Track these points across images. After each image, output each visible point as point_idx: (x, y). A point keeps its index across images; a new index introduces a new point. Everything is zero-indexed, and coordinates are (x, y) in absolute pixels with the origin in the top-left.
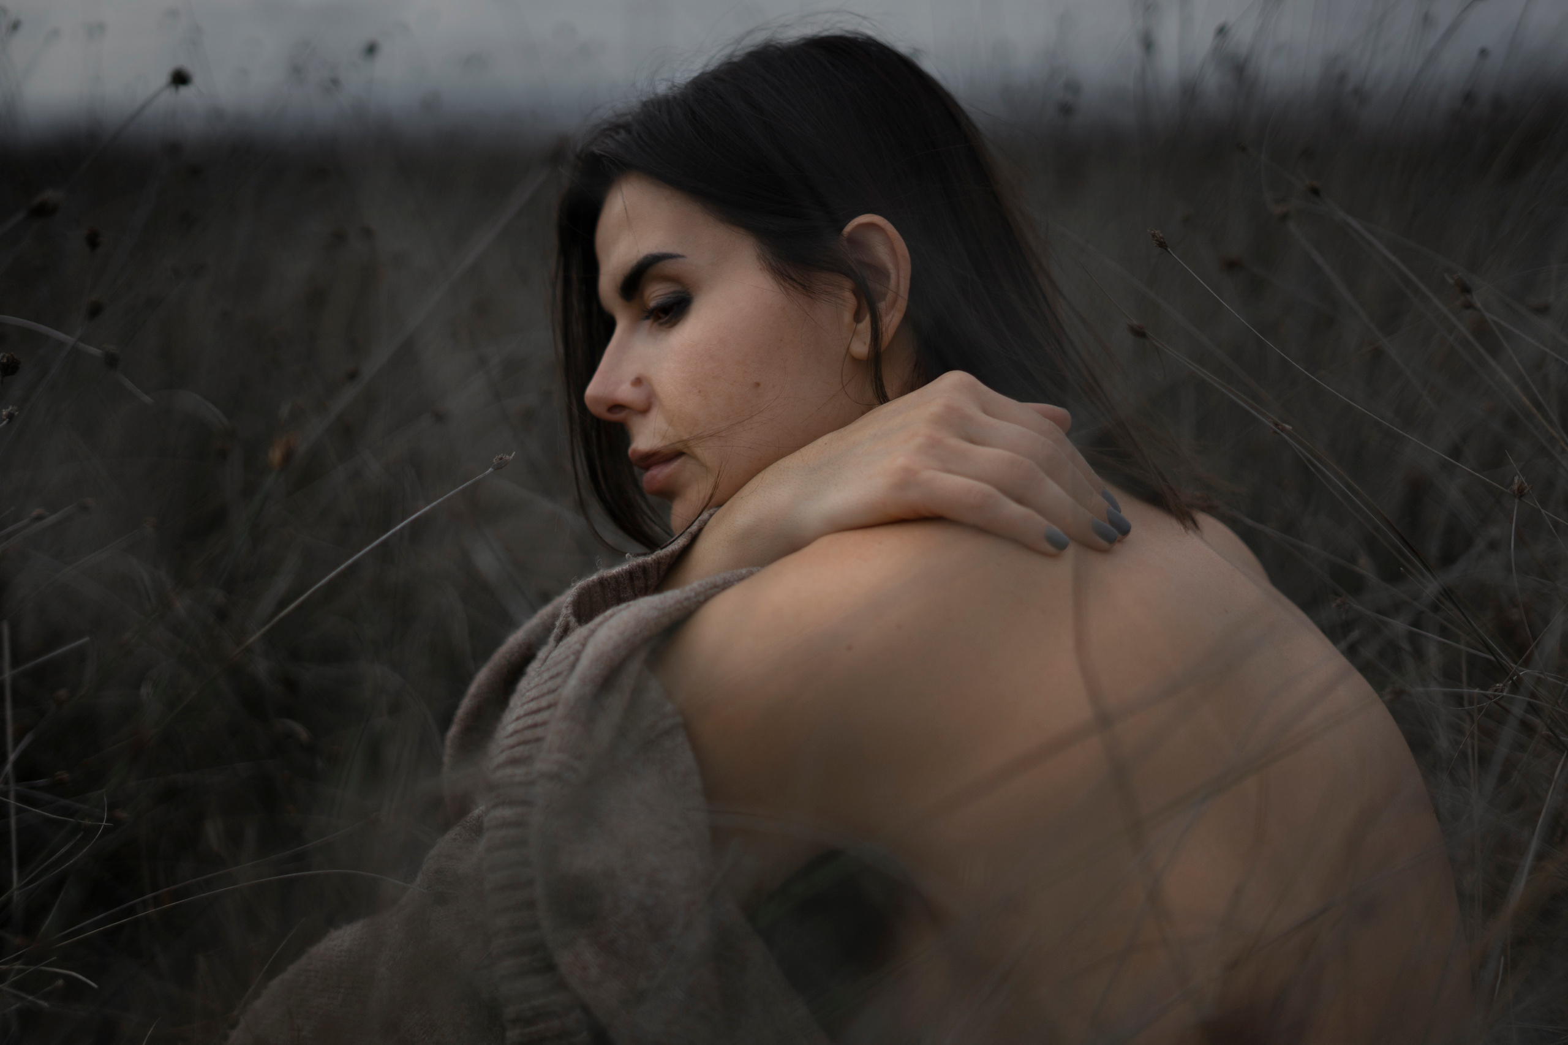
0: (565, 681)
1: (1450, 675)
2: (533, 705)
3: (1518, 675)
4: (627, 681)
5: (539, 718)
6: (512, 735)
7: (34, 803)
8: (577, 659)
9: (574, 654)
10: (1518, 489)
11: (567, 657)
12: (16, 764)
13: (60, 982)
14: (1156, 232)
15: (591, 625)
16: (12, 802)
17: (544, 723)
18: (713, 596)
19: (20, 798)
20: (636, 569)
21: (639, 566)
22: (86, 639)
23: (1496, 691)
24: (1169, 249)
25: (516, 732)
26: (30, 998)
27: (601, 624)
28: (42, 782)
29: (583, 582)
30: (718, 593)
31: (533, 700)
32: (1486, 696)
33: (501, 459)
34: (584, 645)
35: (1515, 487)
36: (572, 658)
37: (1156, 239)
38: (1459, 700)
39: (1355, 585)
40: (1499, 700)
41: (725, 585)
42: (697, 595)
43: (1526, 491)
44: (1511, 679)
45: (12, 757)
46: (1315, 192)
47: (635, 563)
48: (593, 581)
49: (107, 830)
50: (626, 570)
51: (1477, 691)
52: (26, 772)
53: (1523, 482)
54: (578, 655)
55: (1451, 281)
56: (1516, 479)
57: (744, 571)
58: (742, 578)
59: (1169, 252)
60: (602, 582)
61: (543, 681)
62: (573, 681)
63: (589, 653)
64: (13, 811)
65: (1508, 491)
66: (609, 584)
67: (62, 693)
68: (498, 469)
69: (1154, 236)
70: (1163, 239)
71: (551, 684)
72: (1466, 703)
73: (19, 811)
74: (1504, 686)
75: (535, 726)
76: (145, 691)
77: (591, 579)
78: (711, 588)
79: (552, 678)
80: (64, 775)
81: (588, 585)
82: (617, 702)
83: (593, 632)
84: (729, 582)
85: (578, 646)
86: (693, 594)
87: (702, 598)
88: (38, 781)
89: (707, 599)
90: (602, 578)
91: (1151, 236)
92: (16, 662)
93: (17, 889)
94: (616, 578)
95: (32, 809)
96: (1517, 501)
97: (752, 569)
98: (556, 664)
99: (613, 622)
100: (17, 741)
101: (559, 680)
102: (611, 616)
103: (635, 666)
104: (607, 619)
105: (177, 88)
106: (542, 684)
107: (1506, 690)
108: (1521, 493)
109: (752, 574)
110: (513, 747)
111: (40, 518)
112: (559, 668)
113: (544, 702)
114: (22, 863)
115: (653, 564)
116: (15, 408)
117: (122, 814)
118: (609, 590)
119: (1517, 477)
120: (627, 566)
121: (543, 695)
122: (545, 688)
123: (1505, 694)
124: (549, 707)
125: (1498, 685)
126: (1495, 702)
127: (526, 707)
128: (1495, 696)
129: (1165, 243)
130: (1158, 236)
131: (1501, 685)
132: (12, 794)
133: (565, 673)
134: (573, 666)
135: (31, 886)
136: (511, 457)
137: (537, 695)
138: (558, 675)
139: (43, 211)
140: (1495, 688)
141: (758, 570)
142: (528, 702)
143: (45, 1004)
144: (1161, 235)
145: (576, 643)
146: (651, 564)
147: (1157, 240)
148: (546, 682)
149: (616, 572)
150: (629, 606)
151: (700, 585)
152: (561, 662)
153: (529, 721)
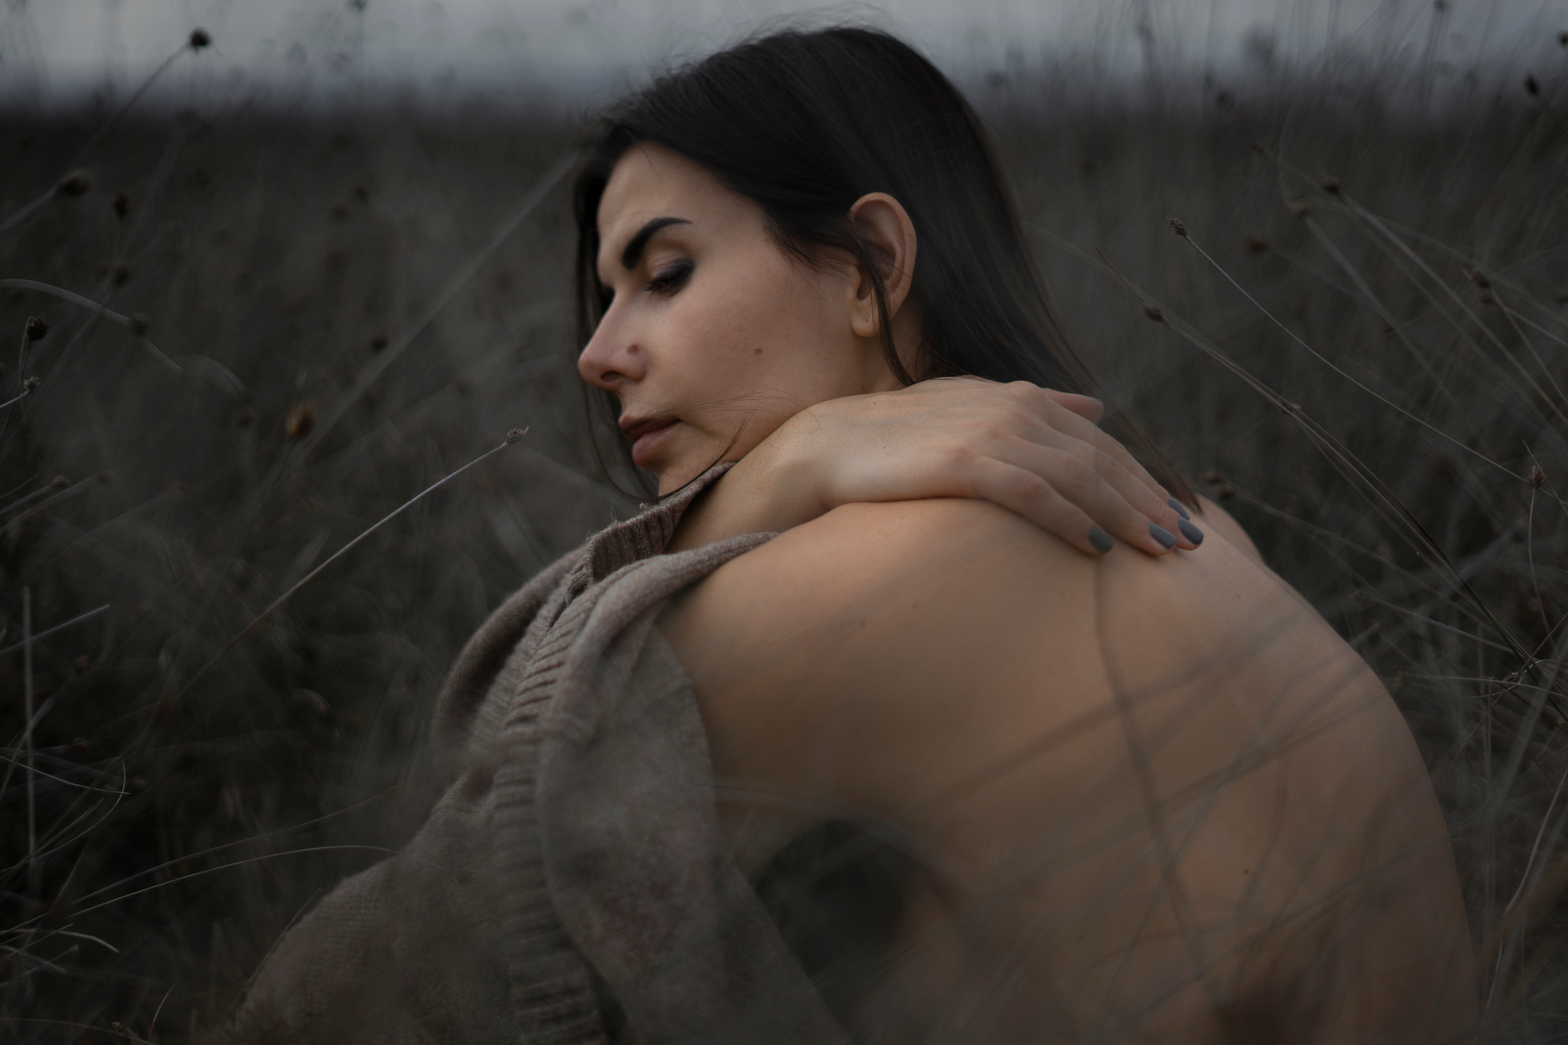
0: (574, 640)
1: (1467, 664)
2: (544, 663)
3: (1534, 664)
4: (636, 642)
5: (548, 676)
6: (522, 693)
7: (50, 769)
8: (587, 617)
9: (584, 611)
10: (1536, 478)
11: (579, 615)
12: (36, 731)
13: (76, 948)
14: (1175, 219)
15: (603, 583)
16: (30, 768)
17: (553, 682)
18: (727, 560)
19: (38, 764)
20: (651, 518)
21: (654, 515)
22: (107, 606)
23: (1510, 681)
24: (1188, 237)
25: (527, 689)
26: (46, 963)
27: (613, 582)
28: (60, 748)
29: (598, 535)
30: (733, 557)
31: (544, 657)
32: (1503, 686)
33: (515, 433)
34: (595, 603)
35: (1533, 477)
36: (583, 616)
37: (1174, 226)
38: (1475, 688)
39: (1374, 573)
40: (1515, 688)
41: (740, 551)
42: (710, 558)
43: (1543, 481)
44: (1527, 668)
45: (31, 723)
46: (1333, 189)
47: (649, 513)
48: (608, 533)
49: (125, 797)
50: (641, 520)
51: (1491, 680)
52: (44, 738)
53: (1540, 472)
54: (588, 612)
55: (1470, 277)
56: (1534, 469)
57: (760, 535)
58: (757, 544)
59: (1187, 239)
60: (616, 533)
61: (554, 638)
62: (581, 640)
63: (599, 611)
64: (30, 777)
65: (1526, 480)
66: (624, 535)
67: (82, 660)
68: (512, 443)
69: (1173, 223)
70: (1182, 226)
71: (562, 642)
72: (1482, 691)
73: (37, 776)
74: (1520, 674)
75: (545, 684)
76: (163, 658)
77: (605, 531)
78: (725, 553)
79: (563, 635)
80: (83, 742)
81: (603, 538)
82: (625, 662)
83: (604, 590)
84: (745, 546)
85: (588, 604)
86: (707, 557)
87: (715, 562)
88: (54, 748)
89: (720, 564)
90: (616, 529)
91: (1169, 223)
92: (35, 630)
93: (34, 856)
94: (630, 529)
95: (47, 775)
96: (1534, 490)
97: (768, 533)
98: (567, 622)
99: (625, 581)
100: (36, 707)
101: (569, 638)
102: (624, 574)
103: (645, 627)
104: (619, 578)
105: (197, 51)
106: (554, 642)
107: (1522, 679)
108: (1538, 483)
109: (767, 539)
110: (523, 704)
111: (61, 486)
112: (570, 626)
113: (554, 660)
114: (40, 829)
115: (668, 513)
116: (37, 378)
117: (140, 782)
118: (624, 542)
119: (1535, 467)
120: (642, 516)
121: (553, 653)
122: (556, 646)
123: (1519, 683)
124: (560, 664)
125: (1513, 673)
126: (1509, 690)
127: (537, 665)
128: (1510, 685)
129: (1184, 230)
130: (1176, 223)
131: (1517, 674)
132: (31, 761)
133: (575, 632)
134: (583, 624)
135: (48, 853)
136: (525, 431)
137: (548, 652)
138: (568, 633)
139: (73, 190)
140: (1510, 677)
141: (775, 536)
142: (540, 660)
143: (61, 970)
144: (1180, 222)
145: (587, 600)
146: (666, 513)
147: (1176, 228)
148: (557, 639)
149: (631, 523)
150: (642, 565)
151: (715, 548)
152: (572, 619)
153: (540, 679)
